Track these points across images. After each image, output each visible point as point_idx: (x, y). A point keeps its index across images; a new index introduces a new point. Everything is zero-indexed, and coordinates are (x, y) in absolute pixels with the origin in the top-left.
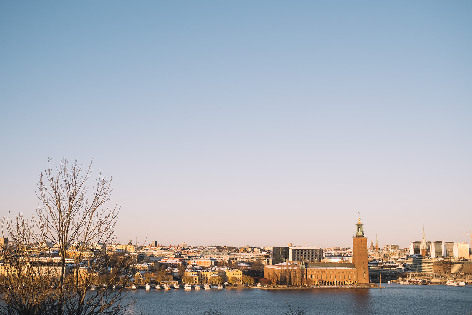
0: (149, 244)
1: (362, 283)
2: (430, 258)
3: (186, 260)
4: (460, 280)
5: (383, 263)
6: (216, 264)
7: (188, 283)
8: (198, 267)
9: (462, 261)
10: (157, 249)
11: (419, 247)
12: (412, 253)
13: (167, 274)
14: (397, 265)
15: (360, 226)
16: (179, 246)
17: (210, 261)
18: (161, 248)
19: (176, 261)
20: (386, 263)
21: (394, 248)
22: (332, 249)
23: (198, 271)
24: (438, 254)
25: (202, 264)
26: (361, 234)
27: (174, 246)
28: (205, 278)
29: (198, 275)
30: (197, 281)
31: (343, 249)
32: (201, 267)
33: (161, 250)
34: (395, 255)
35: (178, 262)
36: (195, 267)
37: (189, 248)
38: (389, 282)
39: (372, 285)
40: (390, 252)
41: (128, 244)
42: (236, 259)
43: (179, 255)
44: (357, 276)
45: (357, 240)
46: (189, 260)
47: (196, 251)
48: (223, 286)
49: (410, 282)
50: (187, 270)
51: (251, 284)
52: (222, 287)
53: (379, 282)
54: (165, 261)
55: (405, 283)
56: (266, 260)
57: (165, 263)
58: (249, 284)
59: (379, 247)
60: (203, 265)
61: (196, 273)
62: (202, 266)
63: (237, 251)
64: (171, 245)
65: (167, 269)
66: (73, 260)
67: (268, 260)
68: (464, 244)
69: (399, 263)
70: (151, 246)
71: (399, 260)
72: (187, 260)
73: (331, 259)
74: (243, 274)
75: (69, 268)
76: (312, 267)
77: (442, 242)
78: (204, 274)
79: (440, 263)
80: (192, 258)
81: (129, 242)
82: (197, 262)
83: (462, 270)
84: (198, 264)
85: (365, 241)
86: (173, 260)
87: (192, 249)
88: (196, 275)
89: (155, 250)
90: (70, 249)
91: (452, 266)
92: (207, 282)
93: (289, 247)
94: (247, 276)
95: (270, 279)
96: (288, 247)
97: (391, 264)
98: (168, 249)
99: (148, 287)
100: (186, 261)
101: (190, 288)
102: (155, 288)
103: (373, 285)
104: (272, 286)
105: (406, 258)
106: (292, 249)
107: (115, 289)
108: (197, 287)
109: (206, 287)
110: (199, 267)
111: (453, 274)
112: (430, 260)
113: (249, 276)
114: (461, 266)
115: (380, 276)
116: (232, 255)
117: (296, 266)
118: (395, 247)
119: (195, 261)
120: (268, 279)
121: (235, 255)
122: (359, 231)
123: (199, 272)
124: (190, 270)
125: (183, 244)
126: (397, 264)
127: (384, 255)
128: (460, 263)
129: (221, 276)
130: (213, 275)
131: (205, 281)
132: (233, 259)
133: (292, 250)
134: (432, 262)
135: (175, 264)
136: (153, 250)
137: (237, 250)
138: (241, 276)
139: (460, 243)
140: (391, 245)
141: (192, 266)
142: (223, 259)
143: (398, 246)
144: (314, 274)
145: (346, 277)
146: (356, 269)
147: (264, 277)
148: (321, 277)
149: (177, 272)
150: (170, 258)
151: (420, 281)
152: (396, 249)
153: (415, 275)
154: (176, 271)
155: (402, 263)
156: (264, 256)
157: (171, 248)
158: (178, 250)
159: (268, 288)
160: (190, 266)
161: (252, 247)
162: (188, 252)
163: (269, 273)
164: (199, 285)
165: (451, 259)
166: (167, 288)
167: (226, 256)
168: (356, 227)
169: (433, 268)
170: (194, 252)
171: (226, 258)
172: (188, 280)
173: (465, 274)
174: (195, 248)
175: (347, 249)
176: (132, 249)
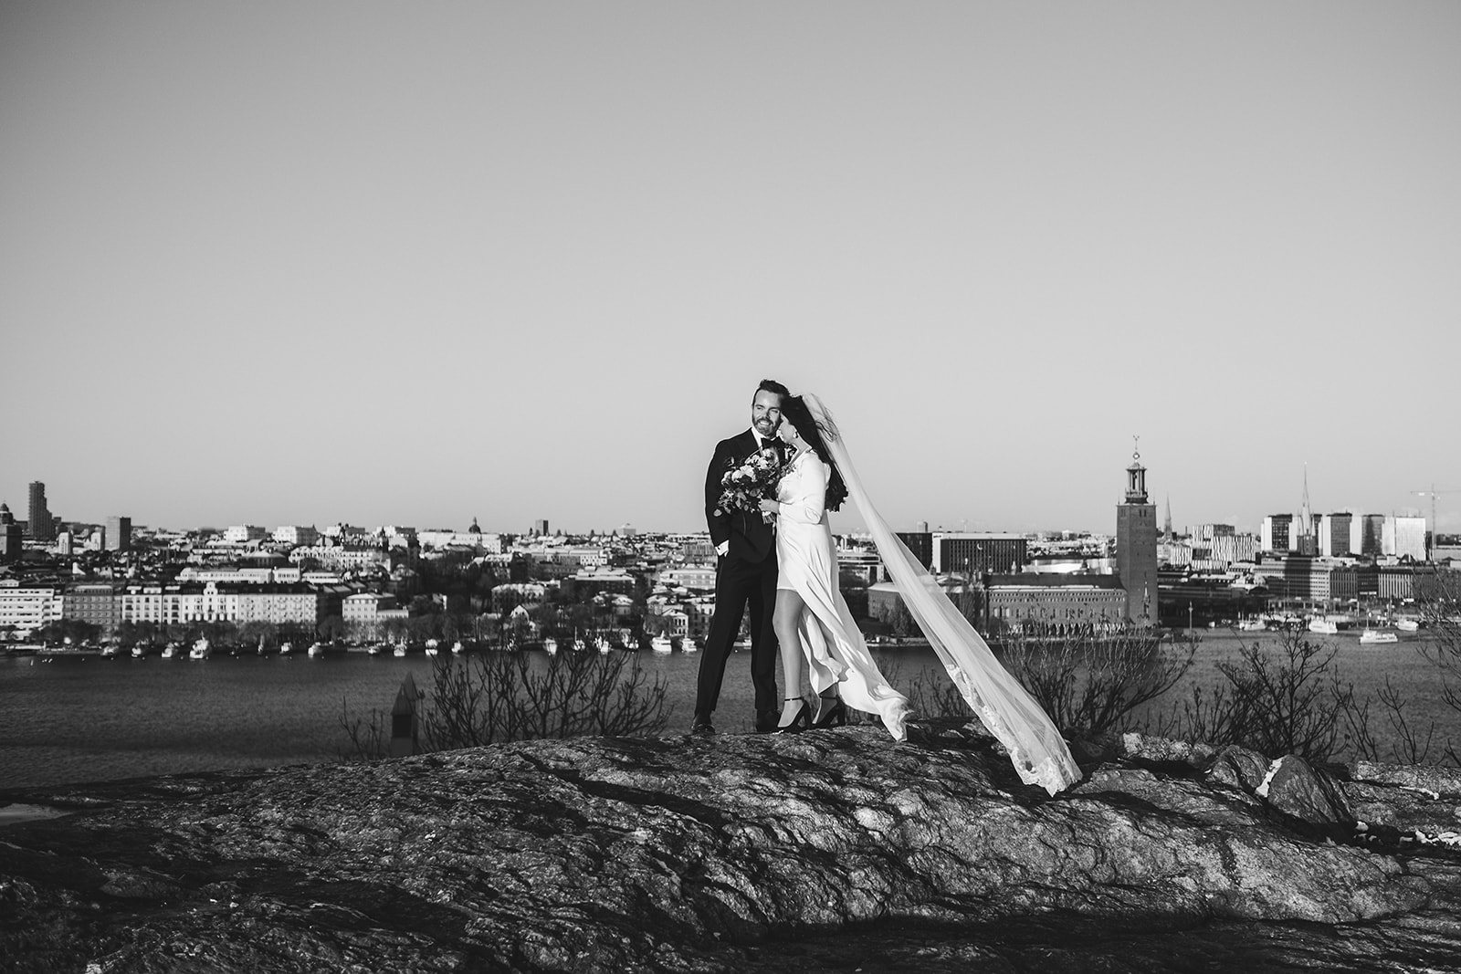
0: (531, 530)
1: (1140, 629)
2: (1321, 558)
3: (644, 571)
4: (1405, 616)
5: (1191, 573)
7: (663, 635)
8: (682, 590)
9: (1408, 566)
10: (555, 542)
11: (1288, 528)
12: (1267, 545)
13: (600, 611)
14: (1231, 578)
15: (1136, 473)
16: (615, 533)
18: (565, 540)
19: (619, 575)
20: (1200, 573)
21: (1221, 532)
22: (1040, 536)
23: (686, 601)
24: (1340, 547)
25: (692, 582)
26: (1141, 496)
27: (601, 533)
29: (687, 612)
30: (686, 627)
31: (1072, 537)
32: (689, 590)
33: (565, 544)
34: (1224, 552)
35: (625, 578)
36: (673, 589)
37: (643, 540)
38: (1213, 624)
39: (1165, 632)
40: (1210, 545)
41: (470, 530)
43: (618, 560)
44: (1127, 610)
45: (1127, 514)
46: (653, 571)
47: (665, 546)
49: (1269, 623)
50: (653, 599)
53: (1188, 626)
54: (590, 576)
55: (1254, 627)
56: (866, 568)
57: (589, 582)
59: (1173, 531)
61: (680, 607)
62: (691, 587)
64: (593, 532)
65: (598, 598)
66: (332, 574)
67: (871, 568)
68: (1413, 519)
69: (1234, 574)
70: (538, 534)
71: (1236, 565)
72: (648, 570)
73: (1050, 564)
75: (327, 597)
76: (1002, 587)
77: (1351, 515)
78: (703, 610)
79: (1348, 570)
80: (660, 566)
81: (473, 523)
82: (677, 577)
83: (1408, 590)
84: (681, 583)
85: (1151, 516)
86: (611, 573)
87: (652, 540)
88: (680, 611)
89: (550, 546)
90: (319, 546)
91: (1382, 579)
93: (934, 535)
95: (889, 621)
96: (931, 534)
97: (1213, 577)
98: (585, 542)
99: (551, 647)
100: (645, 575)
101: (668, 649)
102: (572, 650)
103: (1169, 632)
104: (894, 640)
105: (1254, 559)
106: (942, 538)
107: (460, 652)
108: (688, 646)
110: (685, 591)
111: (1384, 601)
112: (1323, 563)
114: (1408, 579)
115: (1191, 609)
117: (960, 585)
118: (1223, 530)
119: (671, 576)
120: (882, 621)
122: (1134, 488)
123: (689, 603)
124: (664, 599)
125: (623, 526)
126: (1229, 576)
127: (1194, 551)
128: (1406, 570)
133: (942, 541)
134: (1325, 569)
135: (617, 583)
136: (543, 546)
139: (1401, 517)
140: (1215, 526)
141: (665, 588)
143: (1232, 528)
144: (1007, 604)
145: (1097, 613)
146: (1124, 592)
147: (868, 617)
148: (1026, 614)
149: (625, 606)
150: (594, 566)
151: (1298, 620)
152: (1226, 535)
153: (1280, 605)
154: (624, 603)
155: (1245, 574)
156: (863, 559)
157: (594, 539)
158: (614, 546)
159: (882, 645)
160: (659, 589)
162: (642, 549)
163: (883, 604)
164: (692, 639)
165: (1376, 560)
166: (604, 647)
168: (1126, 476)
169: (1329, 585)
170: (661, 551)
172: (661, 625)
173: (1418, 600)
174: (662, 538)
175: (1081, 536)
176: (491, 543)
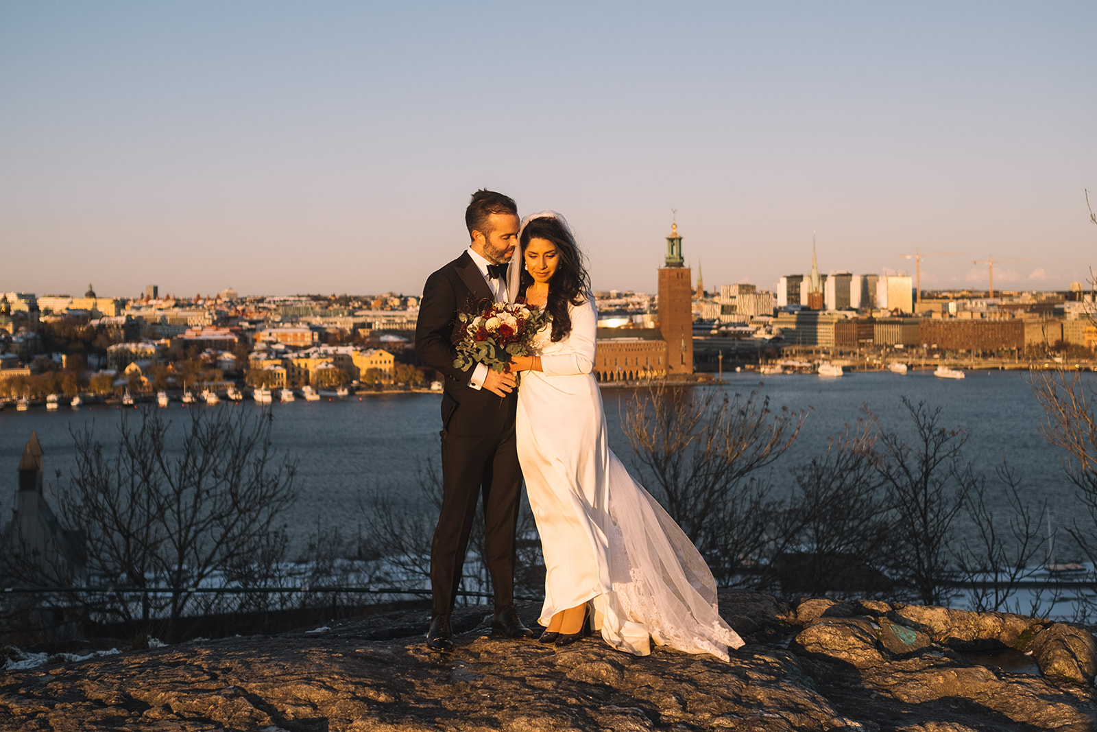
0: (142, 294)
1: (678, 375)
2: (827, 311)
3: (246, 331)
4: (896, 360)
5: (720, 326)
6: (325, 337)
7: (263, 387)
8: (281, 347)
9: (898, 318)
10: (164, 305)
11: (799, 287)
12: (782, 301)
13: (207, 366)
14: (753, 329)
15: (674, 241)
16: (219, 297)
17: (308, 333)
18: (173, 303)
19: (223, 334)
20: (727, 325)
21: (745, 291)
23: (284, 356)
24: (843, 303)
25: (289, 340)
26: (678, 260)
27: (206, 296)
28: (302, 373)
29: (286, 366)
30: (284, 379)
31: (619, 296)
32: (287, 346)
33: (173, 307)
34: (747, 307)
35: (229, 337)
36: (272, 346)
37: (244, 302)
38: (738, 369)
39: (700, 376)
40: (735, 302)
41: (86, 295)
42: (370, 325)
43: (222, 320)
44: (667, 359)
45: (667, 275)
46: (253, 330)
47: (264, 308)
48: (349, 391)
49: (786, 368)
50: (254, 355)
51: (416, 385)
52: (346, 392)
53: (718, 371)
54: (196, 335)
55: (773, 371)
57: (196, 340)
58: (411, 382)
59: (705, 290)
60: (290, 342)
61: (279, 362)
62: (288, 343)
63: (365, 307)
64: (198, 295)
65: (205, 355)
68: (902, 278)
69: (755, 326)
70: (149, 298)
71: (757, 318)
72: (249, 330)
74: (395, 360)
77: (851, 275)
78: (299, 365)
79: (849, 322)
80: (260, 325)
81: (87, 289)
82: (275, 335)
83: (898, 338)
84: (279, 340)
85: (686, 277)
86: (216, 333)
87: (252, 302)
88: (279, 366)
89: (160, 309)
91: (877, 328)
92: (307, 383)
94: (405, 366)
97: (738, 329)
98: (192, 305)
99: (163, 400)
100: (247, 334)
101: (268, 399)
102: (182, 402)
103: (703, 377)
105: (772, 313)
107: (78, 405)
108: (287, 395)
109: (309, 394)
110: (283, 347)
111: (879, 347)
112: (828, 316)
113: (411, 366)
114: (896, 329)
115: (720, 357)
116: (358, 316)
118: (746, 289)
119: (270, 334)
121: (364, 316)
122: (672, 253)
123: (287, 358)
124: (263, 355)
125: (227, 290)
126: (751, 328)
127: (723, 307)
128: (895, 321)
129: (339, 366)
130: (323, 366)
131: (303, 380)
132: (363, 325)
134: (830, 321)
135: (221, 341)
136: (153, 309)
137: (366, 303)
138: (392, 365)
139: (892, 276)
140: (739, 286)
141: (264, 345)
142: (339, 325)
143: (754, 287)
145: (642, 362)
146: (664, 343)
149: (229, 361)
150: (201, 326)
151: (809, 365)
152: (749, 293)
153: (794, 352)
155: (765, 326)
157: (200, 302)
158: (218, 308)
160: (259, 346)
161: (401, 296)
162: (243, 310)
164: (290, 390)
165: (871, 313)
166: (211, 399)
167: (343, 319)
168: (666, 244)
169: (834, 334)
170: (260, 312)
171: (345, 323)
172: (262, 378)
173: (906, 346)
174: (262, 300)
175: (626, 295)
176: (106, 307)
